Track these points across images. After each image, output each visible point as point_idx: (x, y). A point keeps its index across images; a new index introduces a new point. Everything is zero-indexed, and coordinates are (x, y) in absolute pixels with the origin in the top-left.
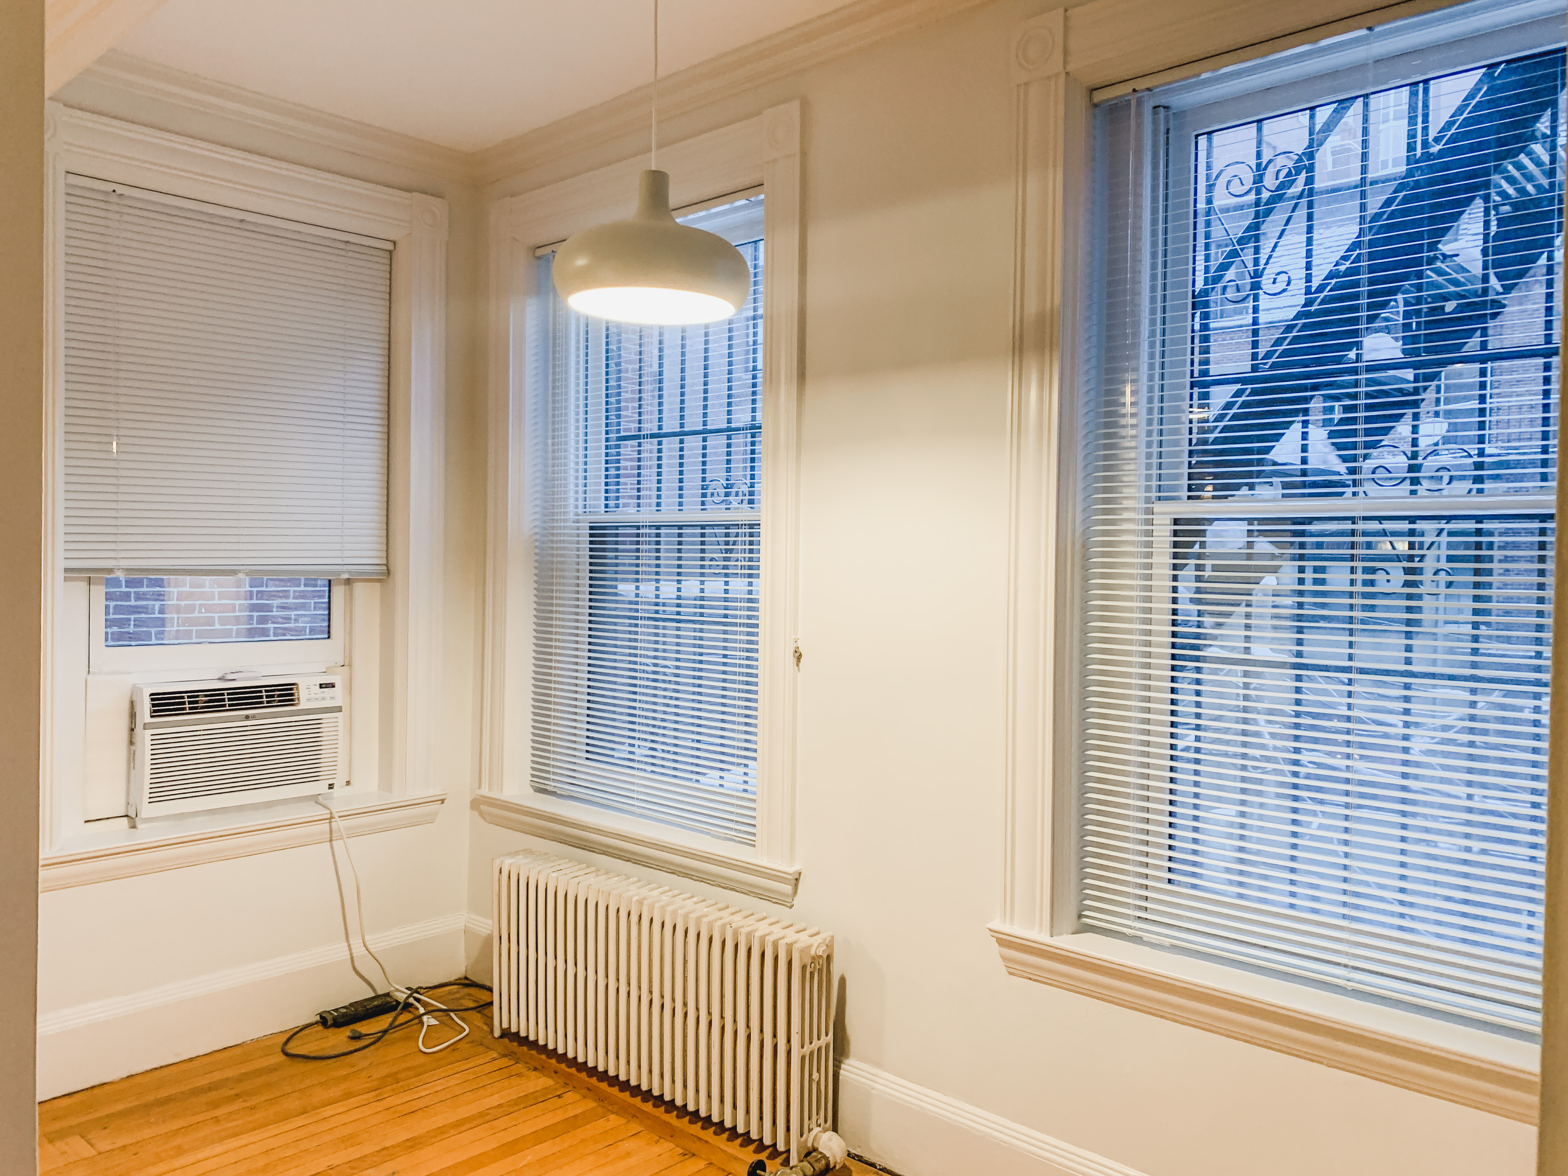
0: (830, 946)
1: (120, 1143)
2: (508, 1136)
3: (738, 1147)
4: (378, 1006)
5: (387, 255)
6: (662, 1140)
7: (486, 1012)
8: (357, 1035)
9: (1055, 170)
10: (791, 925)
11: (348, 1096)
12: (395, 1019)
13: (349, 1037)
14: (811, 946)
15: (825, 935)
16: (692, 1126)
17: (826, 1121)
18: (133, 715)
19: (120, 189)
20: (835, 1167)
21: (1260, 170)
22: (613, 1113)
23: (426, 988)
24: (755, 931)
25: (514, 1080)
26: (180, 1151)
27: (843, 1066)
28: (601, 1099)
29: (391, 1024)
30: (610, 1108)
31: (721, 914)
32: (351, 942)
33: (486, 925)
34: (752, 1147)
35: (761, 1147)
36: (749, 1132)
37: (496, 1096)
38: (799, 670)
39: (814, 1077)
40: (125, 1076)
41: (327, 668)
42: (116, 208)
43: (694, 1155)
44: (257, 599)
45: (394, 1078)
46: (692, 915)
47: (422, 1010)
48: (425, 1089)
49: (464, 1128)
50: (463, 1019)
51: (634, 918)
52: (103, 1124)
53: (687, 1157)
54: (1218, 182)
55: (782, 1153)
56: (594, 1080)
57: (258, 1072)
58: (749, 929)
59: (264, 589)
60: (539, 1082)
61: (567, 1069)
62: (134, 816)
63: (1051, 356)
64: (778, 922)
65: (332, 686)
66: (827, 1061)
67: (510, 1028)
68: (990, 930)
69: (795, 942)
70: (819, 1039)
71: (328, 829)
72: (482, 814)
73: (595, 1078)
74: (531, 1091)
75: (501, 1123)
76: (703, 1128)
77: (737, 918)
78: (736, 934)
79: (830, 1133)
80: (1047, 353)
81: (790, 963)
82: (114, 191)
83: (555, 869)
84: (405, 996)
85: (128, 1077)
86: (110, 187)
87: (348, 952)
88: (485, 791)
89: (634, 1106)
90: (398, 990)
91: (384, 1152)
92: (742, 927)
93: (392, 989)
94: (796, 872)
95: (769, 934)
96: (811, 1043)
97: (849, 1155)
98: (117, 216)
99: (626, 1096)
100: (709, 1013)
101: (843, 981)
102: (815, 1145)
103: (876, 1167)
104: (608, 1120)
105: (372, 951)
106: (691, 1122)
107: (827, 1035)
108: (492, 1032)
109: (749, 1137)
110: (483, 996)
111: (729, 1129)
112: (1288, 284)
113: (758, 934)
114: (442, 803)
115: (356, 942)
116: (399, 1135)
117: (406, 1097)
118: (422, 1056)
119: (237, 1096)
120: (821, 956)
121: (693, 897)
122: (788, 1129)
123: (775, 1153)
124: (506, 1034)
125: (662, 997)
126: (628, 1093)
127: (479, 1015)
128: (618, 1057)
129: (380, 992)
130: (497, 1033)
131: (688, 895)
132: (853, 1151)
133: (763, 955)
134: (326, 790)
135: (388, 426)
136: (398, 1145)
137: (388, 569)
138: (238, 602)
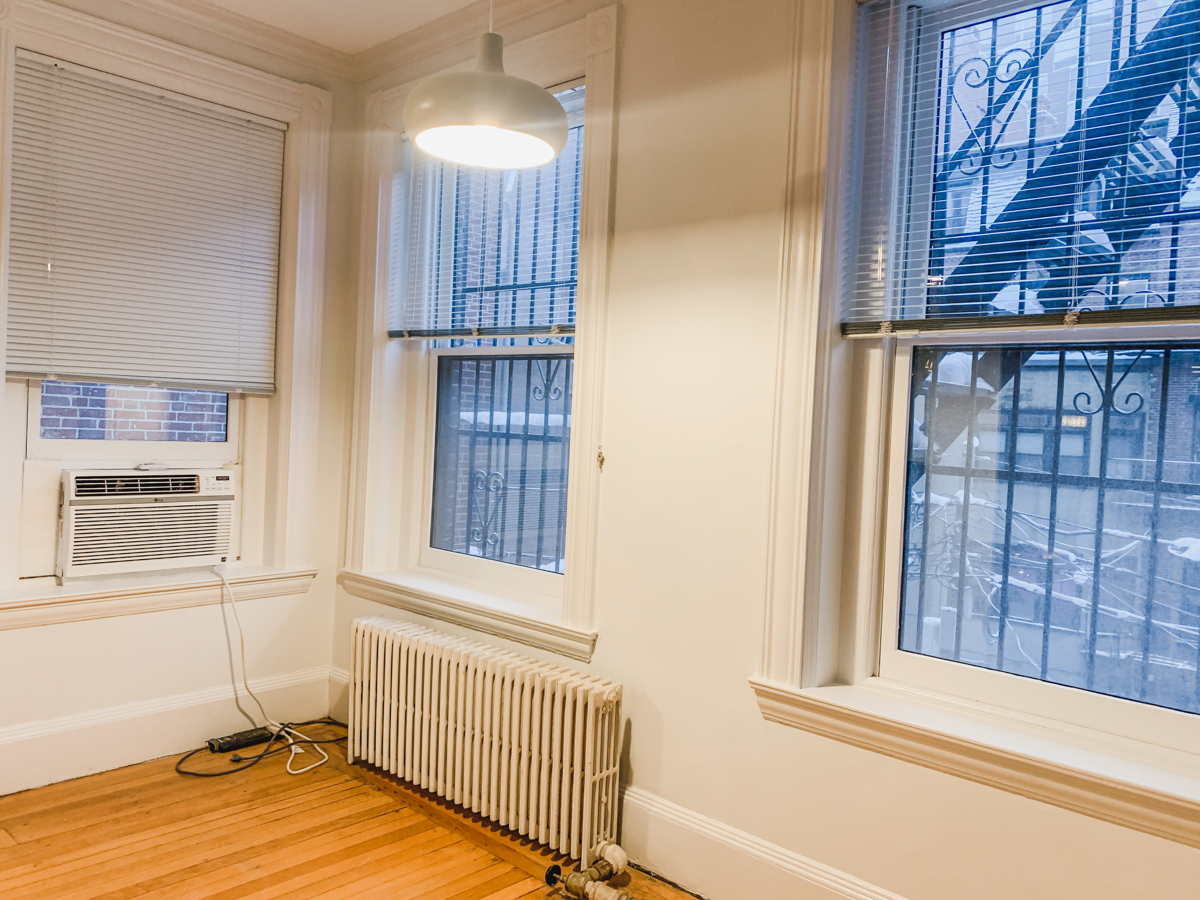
0: (619, 694)
1: (36, 837)
2: (353, 842)
3: (539, 855)
4: (257, 737)
5: (282, 134)
6: (478, 848)
7: (343, 744)
8: (237, 758)
9: (825, 58)
10: (589, 676)
11: (227, 805)
12: (269, 747)
13: (231, 760)
14: (603, 693)
15: (616, 685)
16: (503, 838)
17: (611, 836)
18: (61, 494)
19: (61, 64)
20: (617, 873)
21: (994, 63)
22: (440, 825)
23: (296, 724)
24: (559, 680)
25: (363, 798)
26: (86, 844)
27: (627, 792)
28: (431, 814)
29: (266, 751)
30: (437, 821)
31: (533, 666)
32: (236, 685)
33: (344, 676)
34: (551, 856)
35: (558, 855)
36: (548, 844)
37: (347, 809)
38: (601, 471)
39: (603, 799)
40: (47, 784)
41: (224, 465)
42: (59, 80)
43: (503, 860)
44: (178, 420)
45: (264, 793)
46: (509, 667)
47: (291, 741)
48: (290, 802)
49: (318, 833)
50: (324, 750)
51: (462, 669)
52: (25, 821)
53: (497, 862)
54: (958, 75)
55: (575, 861)
56: (426, 800)
57: (154, 785)
58: (554, 678)
59: (184, 412)
60: (383, 800)
61: (404, 790)
62: (60, 576)
63: (817, 211)
64: (578, 673)
65: (227, 478)
66: (613, 787)
67: (361, 756)
68: (750, 682)
69: (592, 689)
70: (608, 769)
71: (220, 593)
72: (345, 587)
73: (427, 798)
74: (375, 806)
75: (348, 831)
76: (512, 839)
77: (545, 669)
78: (543, 682)
79: (614, 846)
80: (814, 205)
81: (586, 706)
82: (56, 65)
83: (400, 629)
84: (278, 729)
85: (49, 785)
86: (53, 62)
87: (234, 693)
88: (348, 569)
89: (456, 821)
90: (273, 725)
91: (251, 851)
92: (549, 676)
93: (269, 723)
94: (594, 634)
95: (570, 682)
96: (601, 772)
97: (629, 864)
98: (58, 86)
99: (451, 812)
100: (520, 746)
101: (629, 723)
102: (602, 855)
103: (651, 875)
104: (435, 831)
105: (253, 693)
106: (502, 834)
107: (614, 766)
108: (346, 759)
109: (549, 847)
110: (340, 731)
111: (532, 841)
112: (1014, 159)
113: (561, 682)
114: (314, 577)
115: (240, 686)
116: (266, 837)
117: (273, 808)
118: (290, 777)
119: (136, 803)
120: (612, 701)
121: (510, 653)
122: (580, 841)
123: (569, 861)
124: (357, 761)
125: (482, 732)
126: (452, 811)
127: (337, 746)
128: (445, 781)
129: (258, 727)
130: (350, 760)
131: (506, 652)
132: (632, 861)
133: (564, 699)
134: (219, 562)
135: (278, 272)
136: (263, 845)
137: (275, 388)
138: (163, 422)
